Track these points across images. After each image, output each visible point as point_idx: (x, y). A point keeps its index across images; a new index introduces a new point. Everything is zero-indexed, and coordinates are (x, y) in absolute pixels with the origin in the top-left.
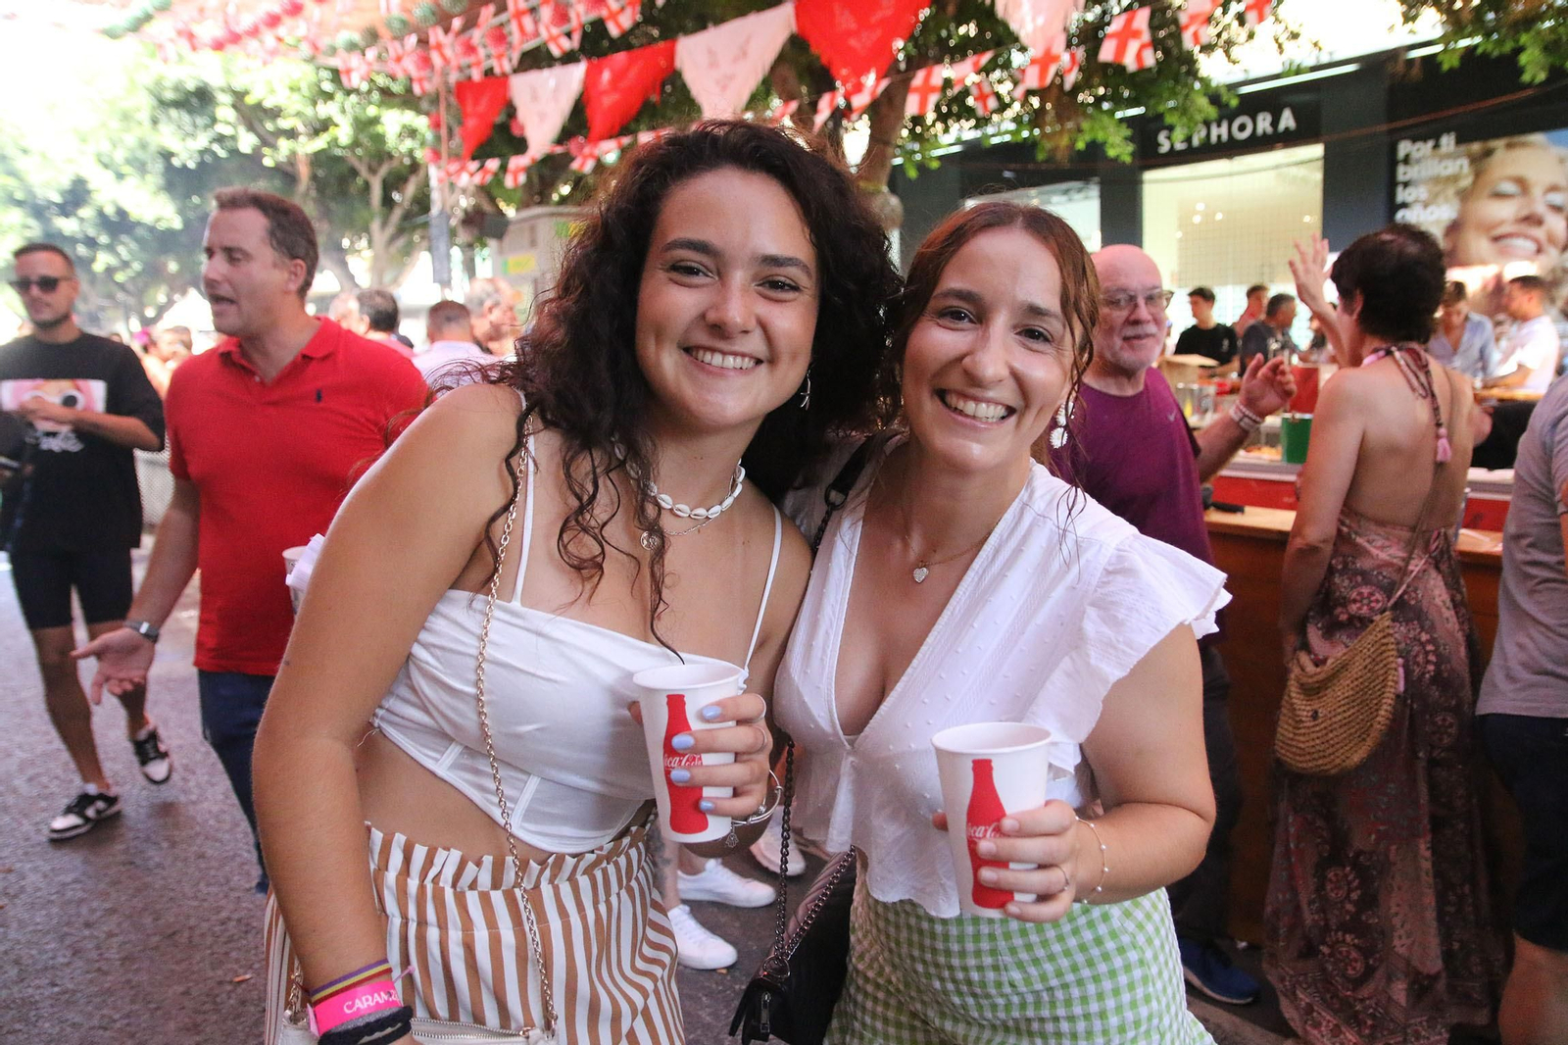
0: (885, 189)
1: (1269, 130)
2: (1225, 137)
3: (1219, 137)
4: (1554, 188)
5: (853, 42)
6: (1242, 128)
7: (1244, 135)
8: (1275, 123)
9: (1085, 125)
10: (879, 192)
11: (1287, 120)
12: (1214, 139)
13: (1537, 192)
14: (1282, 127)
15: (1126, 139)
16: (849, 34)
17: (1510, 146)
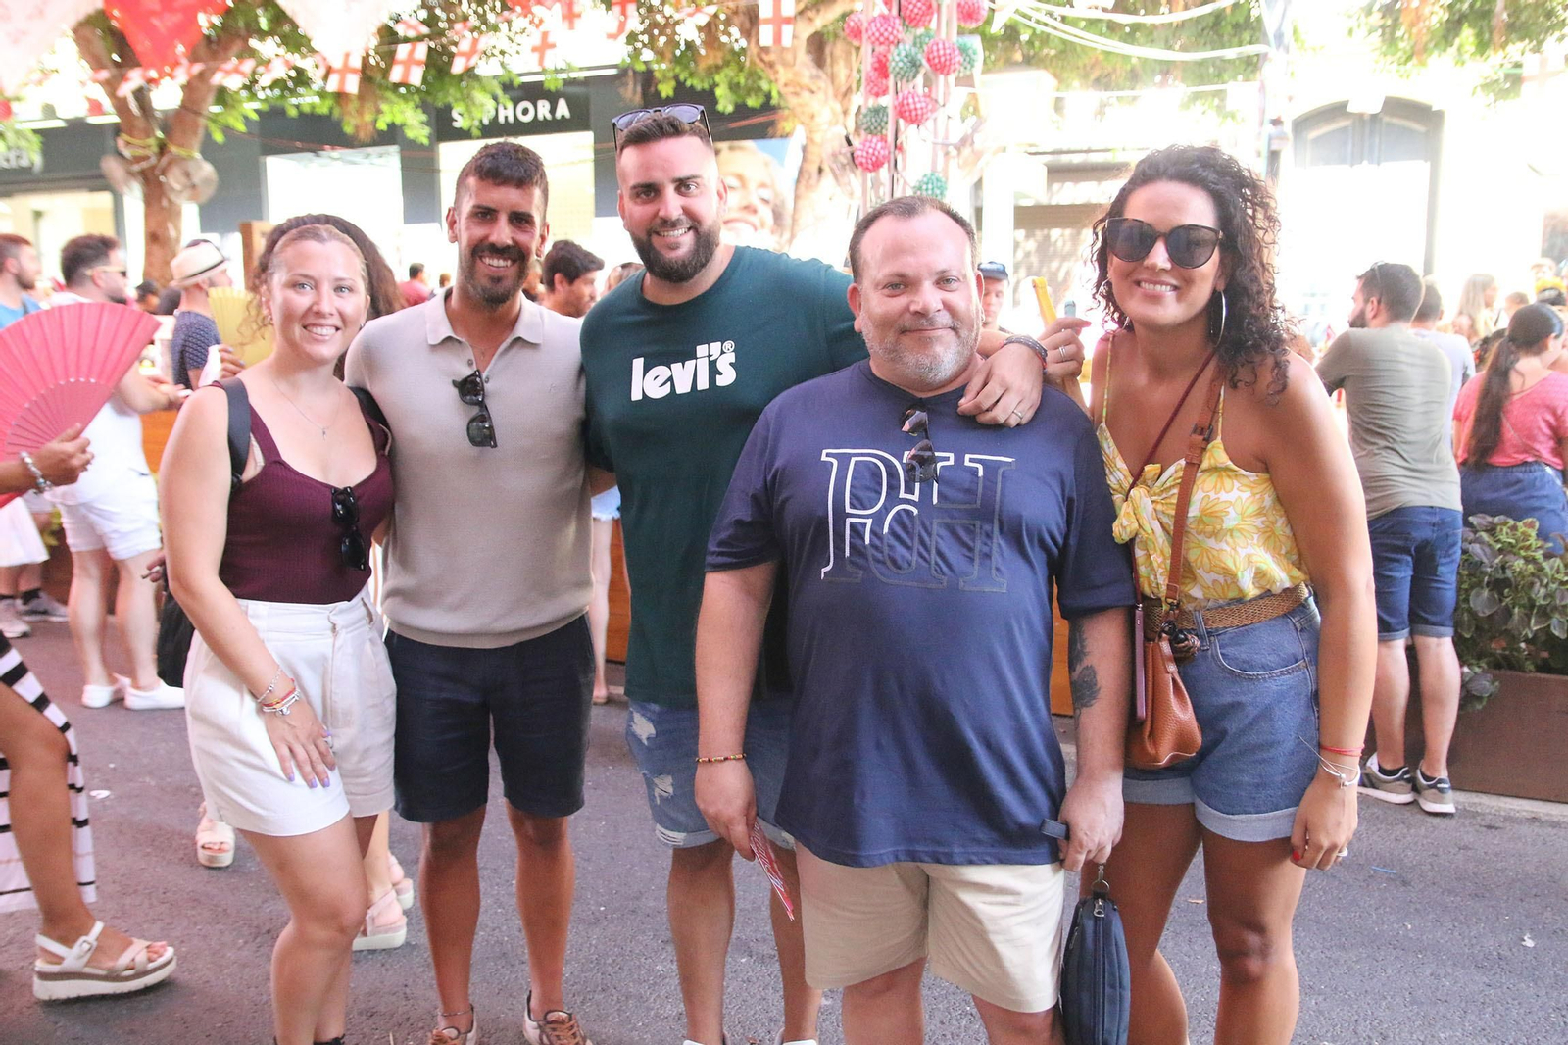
0: (197, 155)
1: (549, 116)
2: (511, 119)
3: (506, 117)
4: (763, 186)
5: (155, 21)
6: (525, 111)
7: (527, 119)
8: (553, 111)
9: (384, 107)
10: (192, 158)
11: (563, 109)
12: (501, 120)
13: (752, 186)
14: (558, 115)
15: (423, 123)
16: (153, 13)
17: (731, 148)
